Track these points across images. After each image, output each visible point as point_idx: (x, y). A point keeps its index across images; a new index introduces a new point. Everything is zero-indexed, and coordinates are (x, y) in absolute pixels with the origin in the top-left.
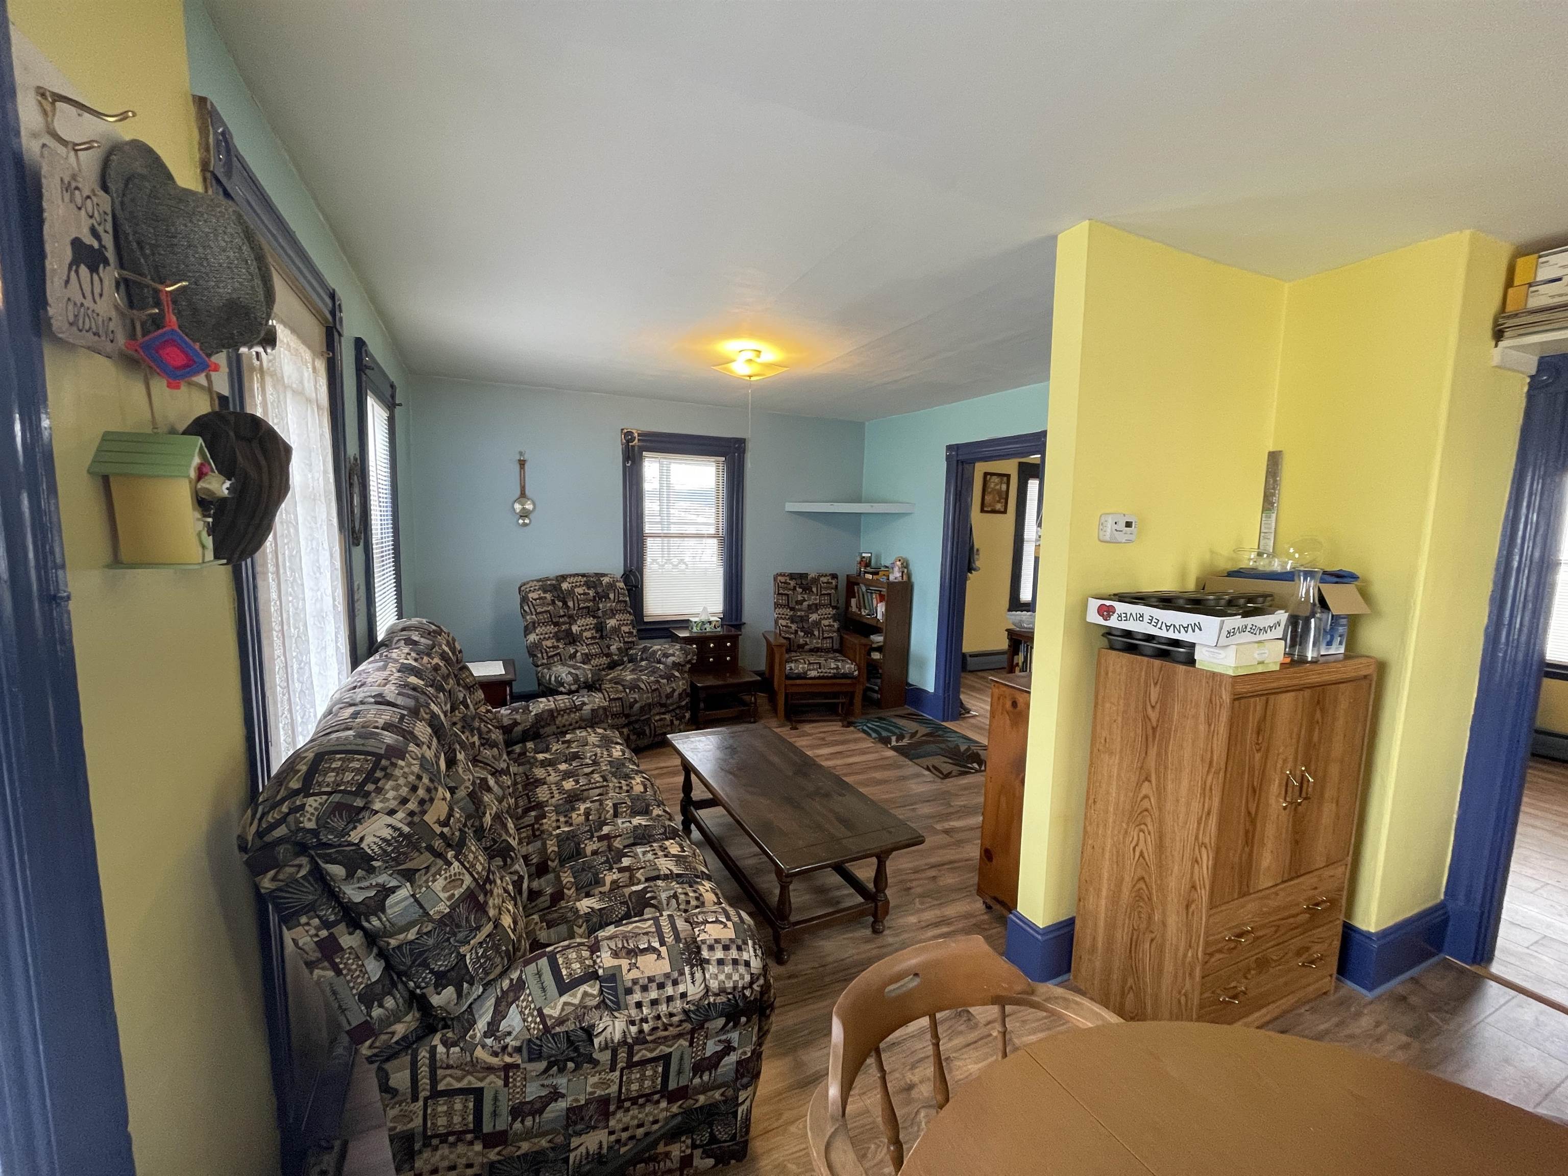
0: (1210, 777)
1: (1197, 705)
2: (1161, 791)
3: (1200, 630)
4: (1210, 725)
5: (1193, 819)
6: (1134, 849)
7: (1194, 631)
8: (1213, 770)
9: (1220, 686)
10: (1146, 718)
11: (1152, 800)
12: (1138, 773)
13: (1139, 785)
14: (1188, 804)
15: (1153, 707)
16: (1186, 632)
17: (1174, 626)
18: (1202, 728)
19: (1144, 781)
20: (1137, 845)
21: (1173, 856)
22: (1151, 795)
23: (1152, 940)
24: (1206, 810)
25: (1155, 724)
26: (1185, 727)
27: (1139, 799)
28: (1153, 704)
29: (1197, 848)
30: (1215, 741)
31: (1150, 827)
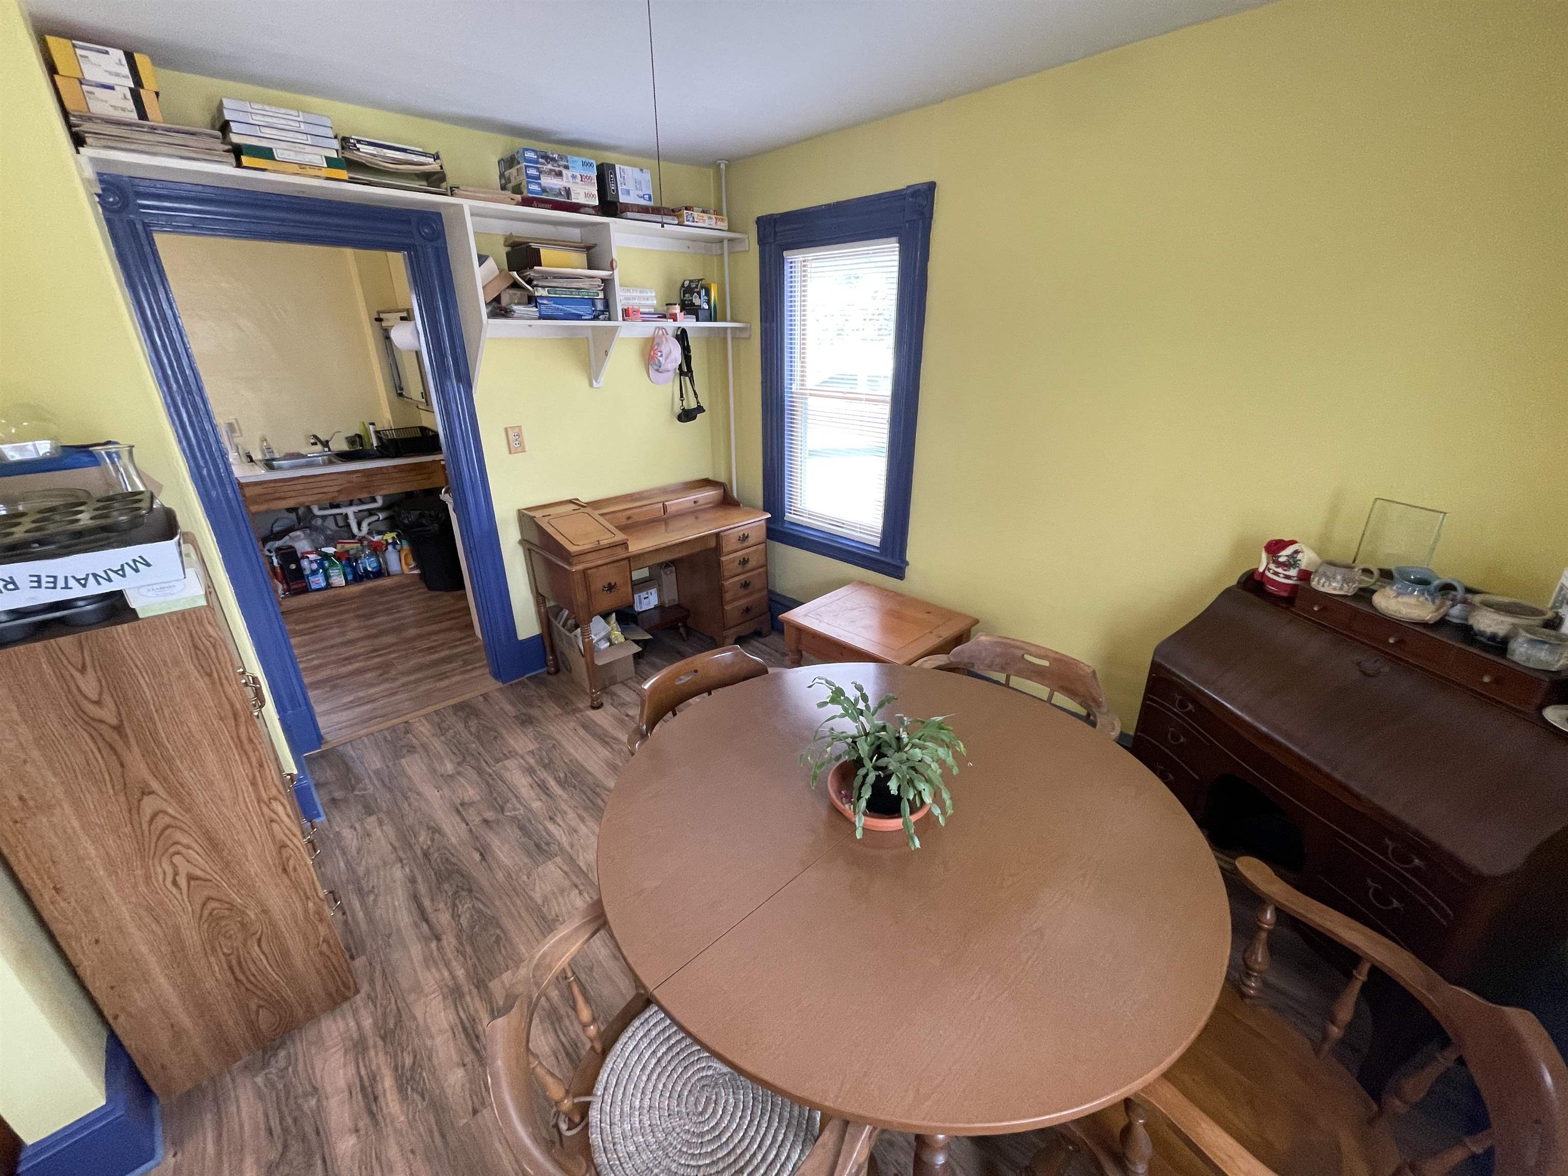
0: (243, 729)
1: (176, 662)
2: (178, 793)
3: (148, 565)
4: (210, 675)
5: (245, 785)
6: (175, 883)
7: (137, 570)
8: (243, 719)
9: (201, 623)
10: (91, 723)
11: (171, 811)
12: (122, 799)
13: (134, 809)
14: (228, 776)
15: (98, 703)
16: (124, 576)
17: (95, 576)
18: (201, 684)
19: (140, 801)
20: (176, 874)
21: (238, 841)
22: (165, 806)
23: (259, 940)
24: (255, 764)
25: (114, 721)
26: (172, 698)
27: (145, 826)
28: (95, 697)
29: (265, 809)
30: (229, 690)
31: (185, 840)
